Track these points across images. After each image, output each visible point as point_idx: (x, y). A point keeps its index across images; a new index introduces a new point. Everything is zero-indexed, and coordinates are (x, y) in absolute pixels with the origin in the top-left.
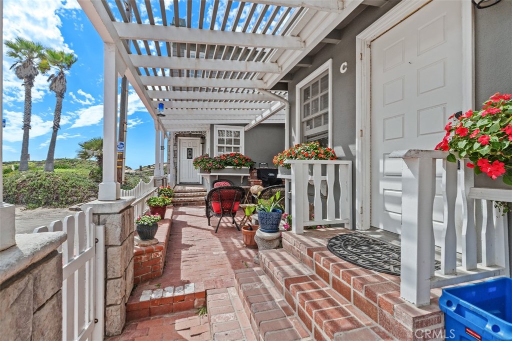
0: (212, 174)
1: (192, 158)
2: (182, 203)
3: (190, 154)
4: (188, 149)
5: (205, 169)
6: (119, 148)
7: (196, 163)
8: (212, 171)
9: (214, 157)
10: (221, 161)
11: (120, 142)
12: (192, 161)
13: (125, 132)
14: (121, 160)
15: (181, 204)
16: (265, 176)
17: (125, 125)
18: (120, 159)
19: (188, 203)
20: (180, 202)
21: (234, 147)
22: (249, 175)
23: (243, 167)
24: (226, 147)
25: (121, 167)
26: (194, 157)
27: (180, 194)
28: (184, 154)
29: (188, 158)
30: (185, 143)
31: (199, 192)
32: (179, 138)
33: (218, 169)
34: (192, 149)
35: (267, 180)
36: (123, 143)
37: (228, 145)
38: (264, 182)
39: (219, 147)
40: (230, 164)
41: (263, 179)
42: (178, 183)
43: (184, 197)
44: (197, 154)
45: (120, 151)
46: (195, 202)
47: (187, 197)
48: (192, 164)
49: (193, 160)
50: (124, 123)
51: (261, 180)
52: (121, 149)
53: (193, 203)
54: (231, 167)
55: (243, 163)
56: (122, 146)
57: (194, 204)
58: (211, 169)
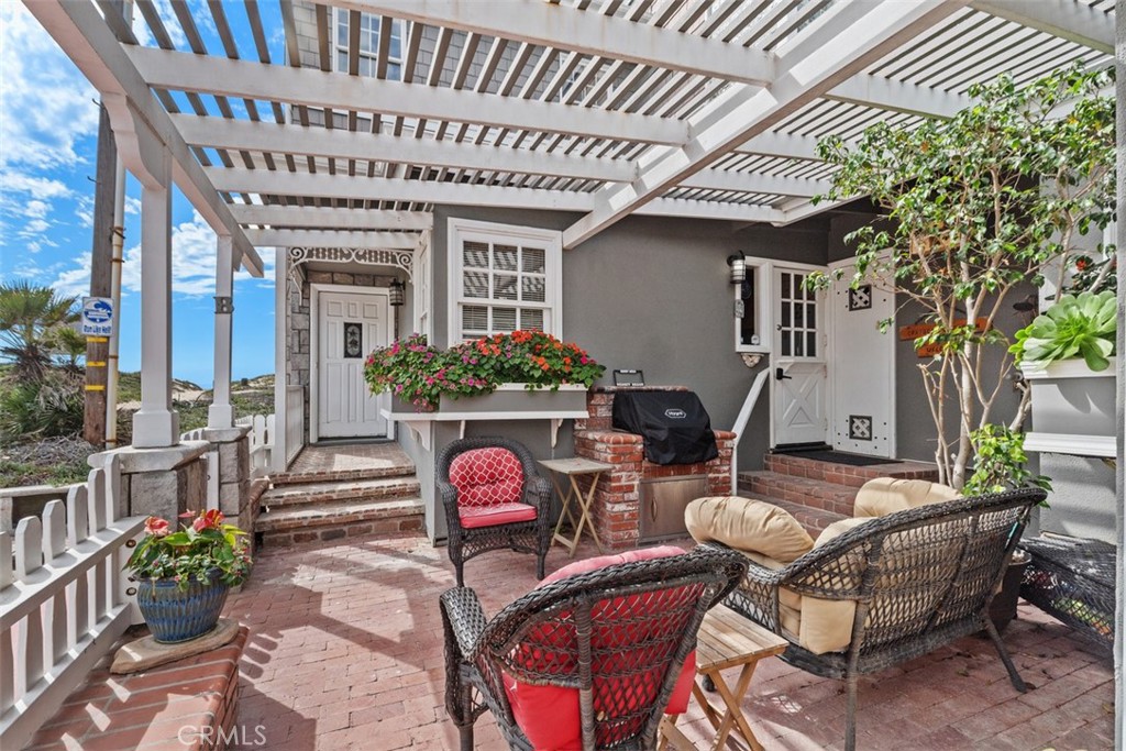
0: (440, 416)
1: (359, 355)
2: (319, 532)
3: (354, 343)
4: (347, 325)
5: (414, 396)
6: (94, 320)
7: (377, 370)
8: (443, 402)
9: (451, 345)
10: (479, 365)
11: (96, 300)
12: (359, 365)
13: (115, 265)
14: (102, 364)
15: (314, 537)
16: (654, 420)
17: (116, 238)
18: (98, 360)
19: (346, 528)
20: (312, 526)
21: (524, 311)
22: (584, 415)
23: (564, 387)
24: (495, 309)
25: (101, 388)
26: (368, 349)
27: (314, 489)
28: (335, 340)
29: (347, 355)
30: (337, 303)
31: (388, 477)
32: (315, 287)
33: (470, 396)
34: (359, 326)
35: (663, 435)
36: (109, 302)
37: (503, 302)
38: (650, 442)
39: (466, 308)
40: (517, 374)
41: (647, 432)
42: (313, 439)
43: (329, 501)
44: (378, 338)
45: (98, 330)
46: (373, 524)
47: (343, 501)
48: (361, 377)
49: (364, 359)
50: (113, 230)
51: (640, 437)
52: (100, 325)
53: (363, 525)
54: (520, 387)
55: (566, 370)
56: (103, 313)
57: (368, 530)
58: (438, 395)
